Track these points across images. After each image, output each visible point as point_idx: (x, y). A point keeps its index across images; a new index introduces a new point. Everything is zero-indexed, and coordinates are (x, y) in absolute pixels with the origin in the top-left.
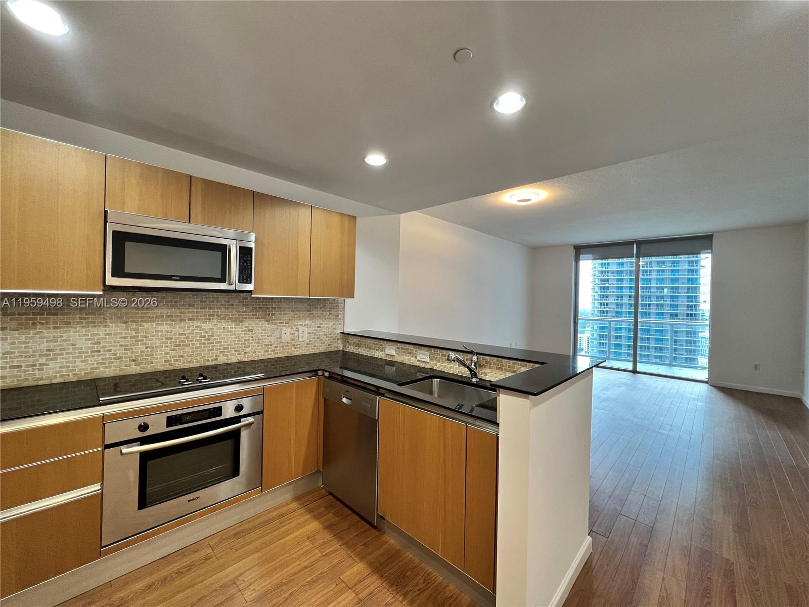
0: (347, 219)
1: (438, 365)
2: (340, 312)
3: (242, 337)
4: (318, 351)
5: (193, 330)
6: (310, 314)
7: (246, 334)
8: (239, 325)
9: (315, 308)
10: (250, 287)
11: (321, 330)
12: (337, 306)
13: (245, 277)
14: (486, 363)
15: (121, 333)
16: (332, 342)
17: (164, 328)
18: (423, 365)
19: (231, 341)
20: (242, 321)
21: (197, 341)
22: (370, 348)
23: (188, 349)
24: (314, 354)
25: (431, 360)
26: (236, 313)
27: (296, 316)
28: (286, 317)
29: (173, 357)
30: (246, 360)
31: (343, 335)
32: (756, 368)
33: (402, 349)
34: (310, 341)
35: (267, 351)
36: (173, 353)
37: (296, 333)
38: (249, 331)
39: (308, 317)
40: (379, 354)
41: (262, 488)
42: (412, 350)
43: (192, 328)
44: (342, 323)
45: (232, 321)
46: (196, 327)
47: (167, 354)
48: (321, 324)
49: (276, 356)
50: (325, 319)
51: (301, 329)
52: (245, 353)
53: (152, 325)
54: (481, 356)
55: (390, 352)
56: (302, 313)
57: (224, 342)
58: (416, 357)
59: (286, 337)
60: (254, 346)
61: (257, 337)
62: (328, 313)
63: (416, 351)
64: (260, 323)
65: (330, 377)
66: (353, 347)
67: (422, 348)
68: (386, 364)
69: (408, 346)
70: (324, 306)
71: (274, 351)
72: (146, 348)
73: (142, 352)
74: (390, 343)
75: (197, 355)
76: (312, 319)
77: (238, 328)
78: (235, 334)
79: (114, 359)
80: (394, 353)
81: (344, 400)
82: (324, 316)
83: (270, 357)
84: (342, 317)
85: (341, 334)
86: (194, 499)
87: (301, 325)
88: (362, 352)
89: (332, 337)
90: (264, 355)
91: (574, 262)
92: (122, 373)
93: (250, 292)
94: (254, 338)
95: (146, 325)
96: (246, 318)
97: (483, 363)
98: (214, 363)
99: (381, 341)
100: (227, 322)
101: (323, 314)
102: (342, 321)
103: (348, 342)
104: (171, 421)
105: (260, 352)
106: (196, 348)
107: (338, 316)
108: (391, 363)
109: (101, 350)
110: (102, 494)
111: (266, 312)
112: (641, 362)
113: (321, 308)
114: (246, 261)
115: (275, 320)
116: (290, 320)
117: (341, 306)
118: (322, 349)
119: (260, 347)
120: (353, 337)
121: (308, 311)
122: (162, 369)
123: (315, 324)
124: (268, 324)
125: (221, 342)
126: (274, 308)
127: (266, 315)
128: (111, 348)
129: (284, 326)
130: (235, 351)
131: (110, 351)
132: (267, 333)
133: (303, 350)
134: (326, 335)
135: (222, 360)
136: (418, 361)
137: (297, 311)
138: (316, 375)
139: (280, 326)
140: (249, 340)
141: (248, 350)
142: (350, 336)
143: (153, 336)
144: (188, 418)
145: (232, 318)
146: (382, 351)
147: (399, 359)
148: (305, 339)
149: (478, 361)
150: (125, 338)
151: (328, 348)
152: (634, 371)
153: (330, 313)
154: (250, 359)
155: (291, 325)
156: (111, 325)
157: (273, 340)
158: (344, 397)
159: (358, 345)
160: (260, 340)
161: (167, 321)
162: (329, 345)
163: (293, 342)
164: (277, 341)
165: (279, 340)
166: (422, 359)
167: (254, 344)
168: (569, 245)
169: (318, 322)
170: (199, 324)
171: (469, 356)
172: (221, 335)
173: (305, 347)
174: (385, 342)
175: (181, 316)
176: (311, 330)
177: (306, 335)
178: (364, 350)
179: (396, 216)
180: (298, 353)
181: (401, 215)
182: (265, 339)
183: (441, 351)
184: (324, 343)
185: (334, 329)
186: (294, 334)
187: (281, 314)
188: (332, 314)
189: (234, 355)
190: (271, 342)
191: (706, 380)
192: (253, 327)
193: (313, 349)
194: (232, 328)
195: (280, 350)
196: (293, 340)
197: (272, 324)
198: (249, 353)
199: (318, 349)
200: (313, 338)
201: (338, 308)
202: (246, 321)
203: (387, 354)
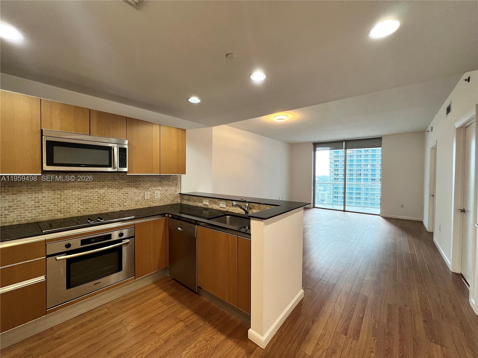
0: (180, 131)
1: (230, 209)
2: (178, 182)
3: (122, 197)
4: (166, 204)
5: (93, 194)
6: (161, 183)
7: (124, 195)
8: (120, 190)
9: (164, 180)
10: (126, 170)
11: (167, 192)
12: (176, 179)
13: (123, 164)
14: (253, 207)
15: (51, 197)
16: (174, 199)
17: (76, 193)
18: (223, 209)
19: (115, 200)
20: (122, 188)
21: (96, 200)
22: (195, 202)
23: (90, 204)
24: (164, 206)
25: (227, 206)
26: (118, 184)
27: (153, 185)
28: (147, 185)
29: (82, 209)
30: (125, 210)
31: (180, 195)
32: (402, 207)
33: (212, 201)
34: (161, 199)
35: (137, 205)
36: (82, 207)
37: (153, 194)
38: (126, 193)
39: (160, 185)
40: (200, 205)
41: (135, 277)
43: (92, 193)
44: (180, 188)
45: (116, 189)
46: (95, 192)
47: (79, 207)
48: (168, 189)
49: (142, 207)
50: (170, 186)
51: (156, 192)
52: (124, 206)
53: (70, 191)
54: (251, 204)
55: (206, 203)
56: (156, 183)
57: (111, 200)
58: (219, 205)
59: (147, 197)
60: (129, 202)
61: (131, 197)
62: (172, 183)
63: (219, 202)
64: (132, 189)
65: (172, 217)
66: (186, 201)
67: (222, 200)
68: (204, 210)
69: (215, 200)
70: (169, 179)
71: (141, 204)
72: (66, 204)
73: (64, 206)
74: (206, 198)
75: (96, 208)
76: (162, 187)
77: (120, 192)
78: (118, 196)
79: (48, 210)
80: (208, 204)
81: (179, 229)
82: (170, 185)
83: (138, 208)
84: (180, 185)
85: (179, 194)
86: (97, 283)
87: (156, 190)
88: (191, 204)
89: (174, 196)
90: (135, 207)
91: (313, 152)
92: (53, 218)
93: (126, 172)
94: (129, 197)
95: (66, 192)
96: (124, 187)
97: (252, 207)
98: (106, 211)
99: (201, 198)
100: (113, 189)
101: (168, 183)
102: (180, 187)
103: (183, 198)
104: (83, 242)
105: (132, 205)
106: (96, 203)
107: (177, 184)
108: (206, 209)
109: (40, 206)
110: (46, 281)
111: (136, 183)
112: (347, 206)
113: (167, 180)
114: (123, 156)
115: (141, 187)
116: (149, 187)
117: (179, 179)
118: (169, 202)
119: (132, 202)
120: (186, 195)
121: (160, 182)
122: (76, 215)
123: (164, 189)
124: (137, 189)
125: (110, 200)
126: (140, 181)
127: (135, 184)
128: (45, 205)
129: (146, 191)
130: (118, 205)
131: (45, 206)
132: (136, 194)
133: (157, 204)
134: (171, 195)
135: (111, 210)
136: (220, 207)
137: (154, 182)
138: (165, 216)
139: (144, 191)
140: (126, 199)
141: (125, 204)
142: (184, 195)
143: (70, 198)
144: (93, 240)
145: (116, 187)
146: (201, 203)
147: (210, 207)
148: (159, 197)
149: (249, 206)
150: (54, 199)
151: (172, 202)
152: (344, 211)
153: (173, 183)
154: (127, 209)
155: (150, 190)
156: (45, 192)
157: (140, 198)
158: (179, 227)
159: (189, 200)
160: (133, 198)
161: (78, 189)
162: (172, 200)
164: (142, 199)
165: (143, 198)
166: (222, 206)
167: (129, 201)
168: (310, 143)
169: (166, 188)
170: (97, 190)
171: (245, 203)
172: (109, 196)
173: (158, 202)
174: (203, 198)
175: (86, 186)
176: (161, 192)
177: (159, 195)
178: (192, 203)
179: (210, 128)
180: (154, 205)
181: (213, 127)
182: (135, 198)
183: (232, 201)
184: (170, 199)
185: (175, 192)
186: (152, 195)
187: (144, 184)
188: (174, 183)
189: (118, 207)
190: (139, 199)
191: (379, 214)
192: (128, 192)
193: (163, 203)
194: (116, 192)
195: (144, 204)
196: (152, 198)
197: (139, 189)
198: (126, 205)
199: (166, 203)
200: (163, 197)
201: (177, 180)
202: (124, 188)
203: (204, 204)
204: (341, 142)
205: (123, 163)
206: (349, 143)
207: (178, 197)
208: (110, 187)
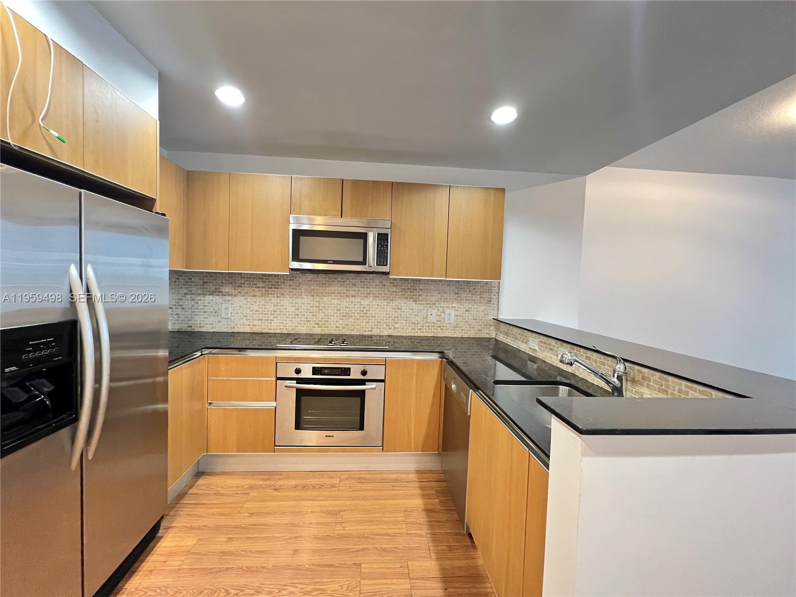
2: (493, 297)
3: (392, 314)
4: (466, 336)
5: (355, 305)
6: (458, 297)
7: (395, 312)
8: (390, 303)
9: (464, 291)
10: (386, 269)
11: (469, 314)
12: (490, 289)
13: (382, 259)
15: (310, 304)
16: (484, 328)
17: (336, 301)
19: (383, 317)
20: (392, 300)
21: (358, 313)
22: (516, 339)
23: (351, 319)
24: (462, 338)
26: (388, 292)
27: (442, 298)
28: (432, 298)
29: (342, 324)
33: (545, 343)
34: (457, 324)
35: (414, 329)
36: (341, 322)
37: (443, 315)
38: (399, 309)
39: (456, 299)
40: (523, 347)
41: (383, 448)
42: (554, 346)
43: (354, 303)
44: (496, 309)
45: (384, 300)
46: (357, 302)
47: (337, 321)
48: (471, 308)
49: (422, 335)
50: (475, 303)
51: (447, 311)
52: (395, 328)
53: (328, 299)
54: (633, 366)
55: (533, 345)
56: (449, 295)
57: (377, 317)
58: (557, 356)
59: (433, 318)
60: (402, 323)
61: (405, 315)
62: (479, 297)
64: (408, 303)
66: (502, 336)
68: (529, 360)
69: (550, 340)
70: (474, 289)
71: (420, 329)
72: (324, 316)
73: (322, 318)
74: (534, 335)
75: (358, 325)
76: (460, 302)
77: (389, 306)
78: (387, 311)
79: (306, 321)
80: (537, 347)
81: (453, 386)
82: (474, 300)
83: (416, 335)
84: (496, 303)
85: (494, 321)
86: (330, 436)
87: (448, 307)
88: (509, 342)
89: (483, 323)
90: (411, 332)
92: (310, 332)
93: (387, 273)
94: (402, 316)
95: (325, 299)
96: (396, 298)
98: (370, 333)
99: (526, 332)
100: (380, 299)
101: (472, 297)
102: (495, 306)
103: (499, 330)
104: (316, 371)
105: (407, 329)
106: (357, 319)
107: (490, 301)
108: (533, 359)
109: (300, 314)
110: (276, 409)
111: (413, 292)
113: (470, 291)
114: (382, 246)
115: (422, 301)
116: (436, 301)
117: (495, 290)
118: (471, 334)
119: (408, 325)
120: (504, 324)
121: (455, 294)
122: (334, 333)
123: (463, 308)
124: (416, 304)
125: (375, 317)
126: (421, 290)
127: (413, 295)
128: (305, 313)
129: (430, 307)
130: (387, 325)
131: (304, 315)
132: (414, 312)
133: (449, 332)
134: (476, 319)
135: (376, 332)
136: (558, 361)
137: (444, 293)
139: (427, 307)
140: (397, 317)
141: (397, 326)
142: (501, 323)
143: (328, 307)
144: (326, 371)
145: (385, 297)
146: (526, 343)
147: (540, 355)
148: (452, 321)
150: (312, 307)
151: (478, 333)
153: (481, 297)
154: (399, 334)
155: (437, 307)
156: (305, 297)
157: (419, 319)
159: (507, 334)
160: (408, 318)
161: (337, 296)
162: (479, 330)
163: (439, 323)
164: (423, 321)
165: (425, 320)
167: (402, 321)
169: (467, 306)
170: (359, 300)
173: (451, 330)
174: (530, 333)
175: (346, 293)
176: (457, 313)
177: (453, 318)
178: (513, 340)
180: (444, 335)
181: (587, 175)
182: (412, 318)
184: (473, 328)
185: (485, 314)
186: (440, 315)
187: (428, 296)
188: (483, 298)
189: (386, 328)
190: (418, 321)
192: (402, 306)
193: (460, 333)
194: (384, 305)
195: (426, 329)
196: (440, 321)
197: (419, 304)
198: (398, 328)
199: (465, 333)
200: (461, 322)
201: (491, 292)
202: (396, 300)
203: (530, 348)
205: (382, 257)
207: (490, 325)
208: (376, 297)
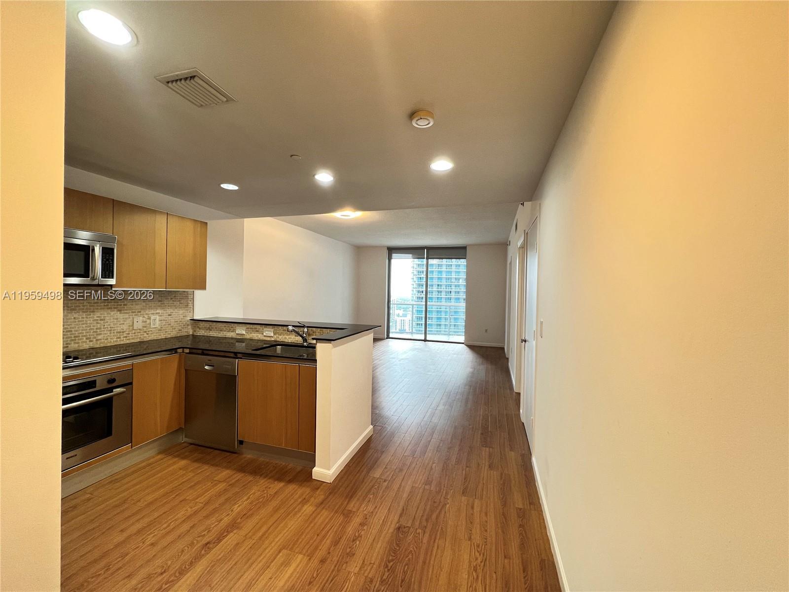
0: (199, 224)
1: (280, 337)
2: (189, 302)
3: (93, 326)
4: (169, 336)
6: (161, 304)
7: (97, 323)
8: (90, 315)
9: (166, 299)
10: (112, 281)
11: (171, 318)
12: (186, 296)
14: (314, 332)
16: (183, 328)
18: (269, 339)
19: (82, 330)
20: (93, 312)
22: (221, 331)
24: (166, 339)
25: (275, 334)
26: (87, 304)
27: (147, 306)
28: (137, 307)
30: (98, 346)
31: (193, 321)
33: (251, 328)
34: (161, 328)
35: (119, 338)
37: (148, 321)
38: (101, 320)
39: (159, 306)
40: (230, 335)
41: (132, 445)
42: (260, 329)
44: (192, 312)
45: (83, 312)
48: (172, 313)
49: (128, 342)
50: (176, 308)
51: (153, 317)
52: (97, 340)
54: (310, 329)
55: (241, 331)
56: (153, 303)
57: (75, 331)
58: (263, 334)
59: (138, 325)
60: (105, 334)
61: (109, 325)
62: (178, 303)
63: (263, 329)
64: (112, 313)
65: (190, 353)
66: (203, 331)
67: (268, 326)
68: (237, 342)
69: (255, 326)
70: (175, 296)
71: (126, 337)
74: (241, 325)
76: (163, 309)
77: (90, 318)
78: (87, 324)
80: (244, 332)
81: (206, 367)
82: (175, 306)
83: (122, 343)
84: (191, 306)
85: (192, 321)
86: (71, 456)
87: (153, 314)
88: (213, 334)
89: (183, 323)
90: (116, 341)
91: (387, 260)
93: (111, 286)
94: (106, 326)
96: (97, 309)
97: (311, 333)
99: (232, 324)
100: (78, 312)
101: (173, 304)
102: (191, 309)
103: (198, 327)
105: (112, 339)
107: (188, 305)
108: (242, 340)
112: (429, 334)
113: (171, 299)
114: (107, 260)
115: (126, 310)
116: (141, 309)
117: (190, 297)
118: (174, 334)
119: (112, 335)
120: (204, 322)
121: (159, 301)
123: (166, 313)
124: (120, 313)
127: (117, 305)
129: (135, 315)
130: (87, 339)
132: (119, 321)
133: (154, 336)
134: (177, 322)
136: (265, 336)
138: (176, 352)
139: (132, 315)
140: (100, 328)
141: (99, 337)
142: (200, 322)
145: (83, 309)
146: (233, 331)
147: (248, 336)
148: (157, 325)
149: (307, 332)
151: (179, 333)
152: (425, 340)
153: (180, 303)
154: (102, 345)
155: (143, 315)
157: (125, 327)
158: (206, 365)
159: (210, 329)
160: (113, 328)
162: (179, 330)
163: (145, 329)
164: (129, 329)
165: (131, 328)
166: (269, 334)
167: (105, 332)
168: (384, 247)
169: (169, 311)
171: (302, 329)
173: (157, 333)
174: (236, 325)
176: (163, 318)
177: (158, 322)
178: (215, 333)
179: (239, 220)
180: (150, 338)
181: (245, 219)
182: (117, 327)
183: (282, 327)
184: (175, 328)
185: (183, 316)
186: (146, 322)
187: (132, 305)
188: (182, 303)
189: (86, 342)
190: (123, 329)
191: (463, 342)
192: (105, 317)
193: (164, 335)
194: (83, 318)
195: (132, 336)
196: (145, 327)
197: (124, 313)
198: (101, 340)
199: (168, 334)
200: (165, 325)
201: (188, 299)
202: (97, 312)
203: (237, 334)
204: (422, 248)
205: (108, 271)
206: (431, 252)
207: (188, 325)
208: (71, 310)
